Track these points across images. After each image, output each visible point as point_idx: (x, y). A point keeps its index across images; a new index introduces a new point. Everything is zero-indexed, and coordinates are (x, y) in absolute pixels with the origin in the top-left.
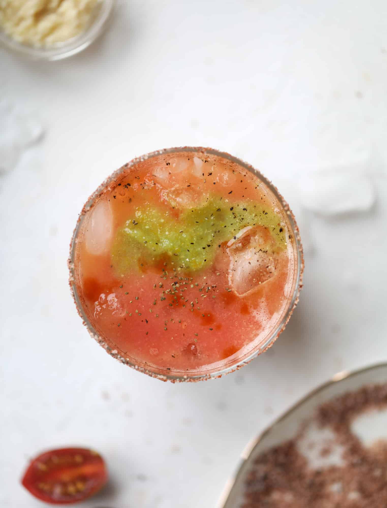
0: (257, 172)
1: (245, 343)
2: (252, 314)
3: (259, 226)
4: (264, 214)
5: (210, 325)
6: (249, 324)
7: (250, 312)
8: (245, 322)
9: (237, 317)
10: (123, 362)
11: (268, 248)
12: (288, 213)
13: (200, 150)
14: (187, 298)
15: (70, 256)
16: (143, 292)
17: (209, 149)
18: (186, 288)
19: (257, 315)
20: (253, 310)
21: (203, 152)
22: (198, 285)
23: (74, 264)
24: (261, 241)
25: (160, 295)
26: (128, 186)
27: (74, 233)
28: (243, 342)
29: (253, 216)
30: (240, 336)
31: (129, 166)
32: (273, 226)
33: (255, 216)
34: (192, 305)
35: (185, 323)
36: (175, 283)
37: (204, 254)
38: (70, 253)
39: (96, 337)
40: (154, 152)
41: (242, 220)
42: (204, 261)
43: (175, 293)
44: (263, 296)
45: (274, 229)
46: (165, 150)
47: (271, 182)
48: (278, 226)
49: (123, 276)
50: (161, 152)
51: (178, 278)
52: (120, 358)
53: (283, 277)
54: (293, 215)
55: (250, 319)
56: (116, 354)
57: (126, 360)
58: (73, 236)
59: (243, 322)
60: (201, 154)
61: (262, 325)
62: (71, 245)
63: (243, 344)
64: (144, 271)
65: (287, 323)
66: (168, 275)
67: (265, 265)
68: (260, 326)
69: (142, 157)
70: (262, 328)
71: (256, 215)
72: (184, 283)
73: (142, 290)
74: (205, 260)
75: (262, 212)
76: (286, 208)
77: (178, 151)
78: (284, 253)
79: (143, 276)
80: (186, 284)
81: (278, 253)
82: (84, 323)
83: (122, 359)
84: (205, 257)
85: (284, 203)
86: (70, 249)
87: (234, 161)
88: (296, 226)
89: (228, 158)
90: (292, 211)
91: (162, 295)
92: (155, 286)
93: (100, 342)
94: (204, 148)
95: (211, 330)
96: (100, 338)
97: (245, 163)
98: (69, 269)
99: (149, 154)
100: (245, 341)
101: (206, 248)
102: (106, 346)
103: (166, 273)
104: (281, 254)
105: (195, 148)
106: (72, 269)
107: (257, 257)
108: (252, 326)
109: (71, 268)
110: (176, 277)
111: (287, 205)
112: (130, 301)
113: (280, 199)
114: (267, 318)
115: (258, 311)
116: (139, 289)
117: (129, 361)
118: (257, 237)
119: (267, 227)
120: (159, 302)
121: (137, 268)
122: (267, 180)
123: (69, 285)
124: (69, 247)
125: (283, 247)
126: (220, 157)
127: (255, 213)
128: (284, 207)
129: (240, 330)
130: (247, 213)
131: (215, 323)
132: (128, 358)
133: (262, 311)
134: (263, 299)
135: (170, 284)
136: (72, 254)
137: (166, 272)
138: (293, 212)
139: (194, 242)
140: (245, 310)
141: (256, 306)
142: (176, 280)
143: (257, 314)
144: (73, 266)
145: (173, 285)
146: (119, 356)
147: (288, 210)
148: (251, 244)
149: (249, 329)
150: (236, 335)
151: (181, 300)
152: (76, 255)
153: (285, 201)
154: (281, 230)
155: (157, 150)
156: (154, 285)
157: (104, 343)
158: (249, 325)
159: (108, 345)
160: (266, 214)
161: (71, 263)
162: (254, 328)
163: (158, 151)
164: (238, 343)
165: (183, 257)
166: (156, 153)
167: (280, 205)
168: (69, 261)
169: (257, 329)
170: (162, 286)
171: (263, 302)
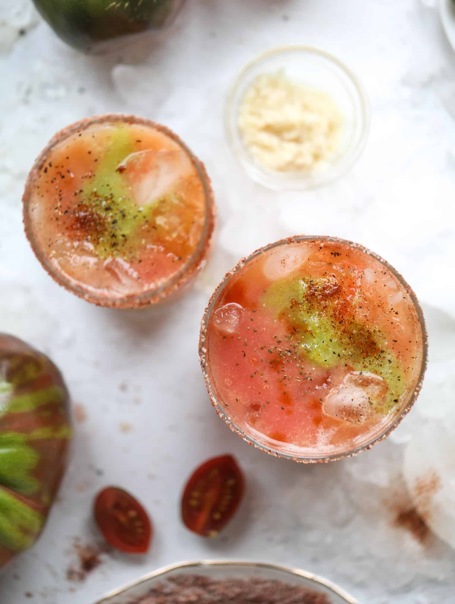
0: (427, 344)
1: (294, 442)
2: (319, 429)
3: (384, 382)
4: (398, 379)
5: (285, 405)
6: (310, 432)
7: (319, 426)
8: (309, 428)
9: (308, 419)
10: (202, 363)
11: (375, 402)
12: (416, 393)
13: (408, 289)
14: (286, 369)
15: (248, 257)
16: (264, 330)
17: (414, 294)
18: (293, 362)
19: (320, 433)
20: (322, 427)
21: (408, 292)
22: (302, 369)
23: (245, 265)
24: (377, 393)
25: (271, 346)
26: (337, 255)
27: (268, 245)
28: (293, 440)
29: (389, 371)
30: (297, 434)
31: (351, 245)
32: (394, 392)
33: (390, 373)
34: (284, 378)
35: (268, 386)
36: (289, 351)
37: (330, 356)
38: (251, 255)
39: (204, 327)
40: (378, 255)
41: (380, 366)
42: (324, 360)
43: (282, 356)
44: (338, 427)
45: (392, 394)
46: (386, 262)
47: (428, 361)
48: (397, 396)
49: (264, 305)
50: (382, 261)
51: (295, 350)
52: (203, 358)
53: (365, 429)
54: (416, 398)
55: (314, 430)
56: (203, 353)
57: (205, 364)
58: (265, 247)
59: (308, 427)
60: (406, 291)
61: (318, 443)
62: (256, 251)
63: (293, 442)
64: (280, 318)
65: (332, 461)
66: (291, 340)
67: (361, 412)
68: (315, 443)
69: (366, 249)
70: (315, 446)
71: (392, 373)
72: (295, 358)
73: (265, 329)
74: (326, 361)
75: (397, 376)
76: (417, 389)
77: (393, 272)
78: (382, 416)
79: (275, 321)
80: (296, 359)
81: (377, 412)
82: (207, 309)
83: (204, 360)
84: (328, 358)
85: (420, 384)
86: (253, 253)
87: (421, 320)
88: (410, 407)
89: (418, 314)
90: (419, 394)
91: (273, 347)
92: (275, 337)
93: (202, 333)
94: (412, 291)
95: (283, 409)
96: (206, 331)
97: (426, 330)
98: (238, 265)
99: (373, 252)
100: (296, 441)
101: (335, 354)
102: (203, 340)
103: (291, 337)
104: (379, 414)
105: (406, 283)
106: (240, 267)
107: (361, 400)
108: (311, 436)
109: (239, 265)
110: (294, 347)
111: (420, 388)
112: (248, 327)
113: (421, 377)
114: (324, 443)
115: (324, 432)
116: (263, 326)
117: (206, 366)
118: (377, 387)
119: (389, 388)
120: (266, 350)
121: (278, 312)
122: (427, 357)
123: (225, 275)
124: (254, 251)
125: (385, 411)
126: (414, 308)
127: (392, 371)
128: (418, 386)
129: (300, 430)
130: (387, 365)
131: (289, 407)
132: (207, 363)
133: (327, 435)
134: (336, 429)
135: (285, 347)
136: (251, 258)
137: (293, 337)
138: (419, 396)
139: (333, 341)
140: (318, 421)
141: (327, 427)
142: (292, 350)
143: (322, 433)
144: (242, 265)
145: (287, 350)
146: (203, 356)
147: (418, 391)
148: (367, 388)
149: (306, 436)
150: (295, 430)
151: (280, 366)
152: (252, 261)
153: (422, 383)
154: (396, 401)
155: (382, 256)
156: (276, 335)
157: (203, 336)
158: (309, 434)
159: (205, 340)
160: (398, 380)
161: (243, 262)
162: (310, 440)
163: (381, 258)
164: (290, 437)
165: (315, 341)
166: (378, 258)
167: (416, 382)
168: (244, 259)
169: (311, 442)
170: (279, 342)
171: (333, 430)
